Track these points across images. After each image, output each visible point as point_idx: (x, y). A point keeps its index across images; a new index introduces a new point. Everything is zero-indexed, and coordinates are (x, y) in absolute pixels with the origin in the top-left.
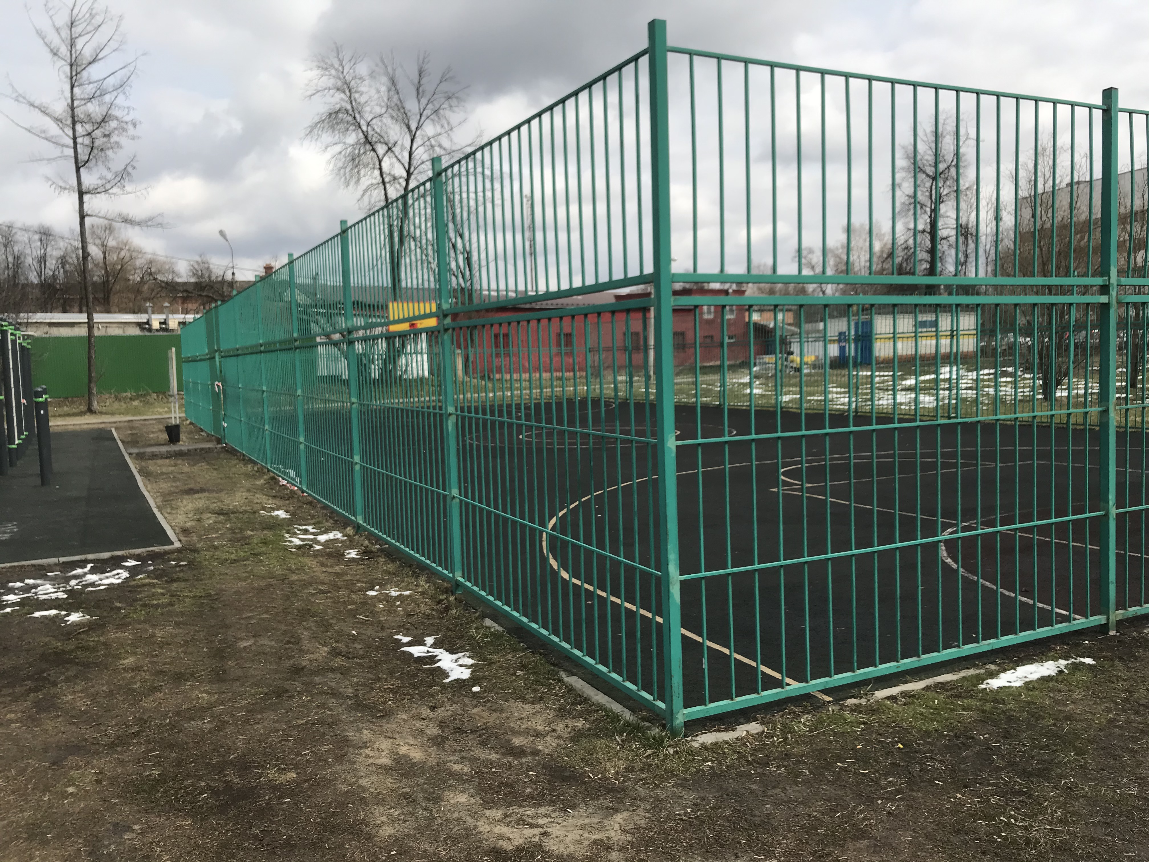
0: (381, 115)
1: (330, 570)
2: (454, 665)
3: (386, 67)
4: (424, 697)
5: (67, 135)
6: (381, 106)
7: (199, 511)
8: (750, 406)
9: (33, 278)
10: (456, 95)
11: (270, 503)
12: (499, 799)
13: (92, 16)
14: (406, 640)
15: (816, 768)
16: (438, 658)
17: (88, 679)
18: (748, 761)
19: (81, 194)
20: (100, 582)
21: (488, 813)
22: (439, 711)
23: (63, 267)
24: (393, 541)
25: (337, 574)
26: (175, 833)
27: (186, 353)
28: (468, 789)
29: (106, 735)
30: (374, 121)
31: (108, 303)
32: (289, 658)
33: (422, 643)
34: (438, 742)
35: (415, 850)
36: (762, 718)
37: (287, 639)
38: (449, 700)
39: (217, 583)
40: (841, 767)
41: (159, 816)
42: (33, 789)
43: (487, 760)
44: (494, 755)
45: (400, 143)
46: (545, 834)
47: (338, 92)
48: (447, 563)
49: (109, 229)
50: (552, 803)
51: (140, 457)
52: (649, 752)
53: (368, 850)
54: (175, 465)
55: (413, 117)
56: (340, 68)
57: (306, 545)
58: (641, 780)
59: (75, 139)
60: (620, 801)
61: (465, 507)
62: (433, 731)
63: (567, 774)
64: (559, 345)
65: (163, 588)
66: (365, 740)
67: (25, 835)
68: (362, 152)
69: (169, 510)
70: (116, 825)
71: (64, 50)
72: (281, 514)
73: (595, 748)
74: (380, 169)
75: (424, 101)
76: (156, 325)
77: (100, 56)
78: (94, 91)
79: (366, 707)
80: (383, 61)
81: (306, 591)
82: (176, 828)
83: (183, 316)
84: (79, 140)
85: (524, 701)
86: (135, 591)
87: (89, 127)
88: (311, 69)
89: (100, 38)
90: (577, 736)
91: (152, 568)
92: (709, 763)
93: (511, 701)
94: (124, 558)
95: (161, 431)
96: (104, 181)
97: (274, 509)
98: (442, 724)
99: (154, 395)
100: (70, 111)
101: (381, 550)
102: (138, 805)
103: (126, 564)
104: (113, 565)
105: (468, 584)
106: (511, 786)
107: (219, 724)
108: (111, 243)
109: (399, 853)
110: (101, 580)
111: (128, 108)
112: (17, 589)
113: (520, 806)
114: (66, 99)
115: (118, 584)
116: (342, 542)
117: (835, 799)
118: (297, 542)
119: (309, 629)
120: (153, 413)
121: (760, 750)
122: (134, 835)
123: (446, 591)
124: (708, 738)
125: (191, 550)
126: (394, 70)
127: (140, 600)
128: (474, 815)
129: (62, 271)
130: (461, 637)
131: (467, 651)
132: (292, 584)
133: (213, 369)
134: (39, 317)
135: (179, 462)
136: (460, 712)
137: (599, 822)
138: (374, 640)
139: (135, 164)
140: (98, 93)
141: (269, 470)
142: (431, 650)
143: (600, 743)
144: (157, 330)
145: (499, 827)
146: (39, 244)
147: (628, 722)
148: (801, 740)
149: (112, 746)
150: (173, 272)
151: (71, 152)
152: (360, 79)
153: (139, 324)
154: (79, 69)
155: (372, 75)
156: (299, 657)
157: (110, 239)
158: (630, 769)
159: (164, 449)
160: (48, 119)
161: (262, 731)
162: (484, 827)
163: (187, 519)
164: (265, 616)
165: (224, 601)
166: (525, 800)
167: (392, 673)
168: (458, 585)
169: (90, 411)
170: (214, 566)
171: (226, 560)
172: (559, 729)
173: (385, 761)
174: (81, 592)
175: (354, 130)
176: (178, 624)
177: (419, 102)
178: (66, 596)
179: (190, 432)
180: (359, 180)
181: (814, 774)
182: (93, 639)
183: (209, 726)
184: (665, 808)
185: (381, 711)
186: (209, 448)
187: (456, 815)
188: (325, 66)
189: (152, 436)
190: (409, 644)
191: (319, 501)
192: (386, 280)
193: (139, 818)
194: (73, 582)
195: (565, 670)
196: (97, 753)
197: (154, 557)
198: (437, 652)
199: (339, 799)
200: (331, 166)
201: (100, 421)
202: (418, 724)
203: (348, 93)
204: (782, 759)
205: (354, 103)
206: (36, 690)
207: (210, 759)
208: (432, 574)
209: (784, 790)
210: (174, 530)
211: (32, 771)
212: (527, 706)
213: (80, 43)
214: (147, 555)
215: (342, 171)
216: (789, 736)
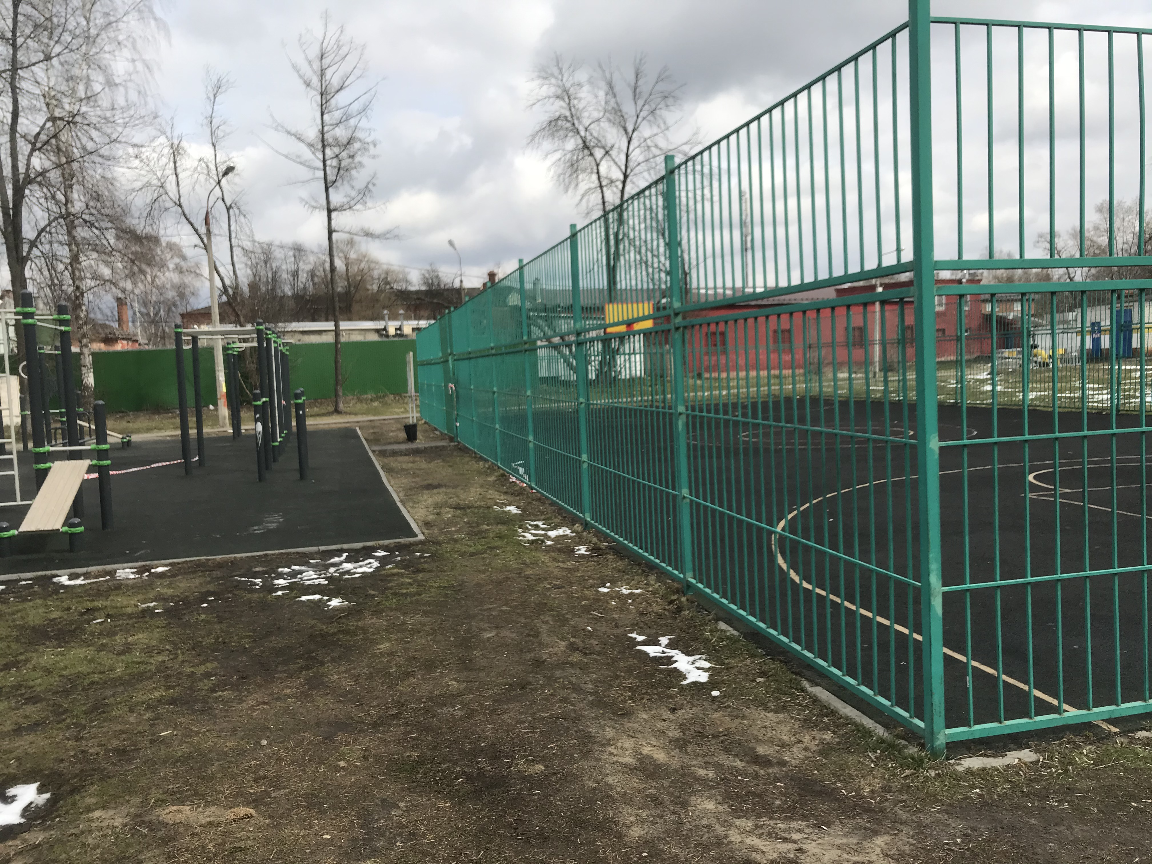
0: (598, 120)
1: (561, 565)
2: (691, 667)
3: (604, 71)
4: (663, 698)
5: (318, 159)
6: (599, 111)
7: (437, 506)
8: (992, 404)
9: (288, 291)
10: (672, 94)
11: (502, 499)
12: (748, 808)
13: (339, 47)
14: (640, 638)
15: (1106, 806)
16: (674, 659)
17: (351, 662)
18: (1023, 792)
19: (330, 211)
20: (355, 570)
21: (738, 822)
22: (680, 712)
23: (312, 280)
24: (621, 539)
25: (570, 570)
26: (437, 814)
27: (423, 357)
28: (715, 795)
29: (369, 714)
30: (592, 126)
31: (350, 312)
32: (530, 651)
33: (657, 643)
34: (681, 744)
35: (666, 854)
36: (1036, 745)
37: (527, 632)
38: (688, 702)
39: (459, 575)
40: (1135, 808)
41: (421, 796)
42: (310, 761)
43: (732, 766)
44: (738, 762)
45: (616, 146)
46: (800, 850)
47: (558, 100)
48: (678, 564)
49: (351, 243)
50: (804, 818)
51: (382, 454)
52: (908, 772)
53: (619, 850)
54: (413, 462)
55: (629, 119)
56: (560, 77)
57: (538, 540)
58: (901, 802)
59: (324, 161)
60: (880, 823)
61: (695, 507)
62: (675, 733)
63: (819, 789)
64: (775, 341)
65: (410, 578)
66: (608, 737)
67: (304, 804)
68: (580, 157)
69: (411, 505)
70: (383, 801)
71: (315, 81)
72: (513, 509)
73: (846, 763)
74: (598, 173)
75: (640, 103)
76: (392, 331)
77: (346, 84)
78: (341, 116)
79: (606, 705)
80: (600, 66)
81: (541, 585)
82: (438, 809)
83: (416, 322)
84: (328, 163)
85: (767, 709)
86: (386, 580)
87: (336, 150)
88: (532, 80)
89: (345, 67)
90: (826, 750)
91: (399, 558)
92: (978, 791)
93: (753, 708)
94: (374, 549)
95: (399, 430)
96: (349, 199)
97: (506, 505)
98: (683, 727)
99: (392, 396)
100: (320, 136)
101: (610, 548)
102: (401, 784)
103: (377, 554)
104: (365, 554)
105: (700, 586)
106: (759, 796)
107: (469, 711)
108: (353, 255)
109: (650, 856)
110: (356, 568)
111: (370, 129)
112: (285, 574)
113: (771, 818)
114: (317, 125)
115: (371, 573)
116: (571, 538)
117: (1132, 843)
118: (529, 537)
119: (547, 623)
120: (392, 413)
121: (1037, 781)
122: (400, 812)
123: (677, 591)
124: (975, 763)
125: (433, 543)
126: (611, 74)
127: (391, 588)
128: (722, 823)
129: (311, 283)
130: (696, 639)
131: (703, 654)
132: (527, 577)
133: (446, 372)
134: (295, 326)
135: (418, 459)
136: (701, 715)
137: (858, 843)
138: (608, 636)
139: (374, 181)
140: (344, 118)
141: (499, 468)
142: (666, 650)
143: (851, 759)
144: (393, 336)
145: (750, 838)
146: (293, 259)
147: (881, 739)
148: (1083, 772)
149: (375, 725)
150: (407, 281)
151: (321, 174)
152: (578, 85)
153: (377, 331)
154: (328, 98)
155: (590, 82)
156: (540, 650)
157: (352, 253)
158: (887, 789)
159: (403, 447)
160: (302, 145)
161: (509, 721)
162: (735, 837)
163: (428, 513)
164: (504, 608)
165: (466, 592)
166: (776, 812)
167: (629, 671)
168: (689, 585)
169: (337, 411)
170: (455, 559)
171: (465, 552)
172: (806, 740)
173: (629, 760)
174: (339, 579)
175: (572, 136)
176: (426, 613)
177: (636, 103)
178: (326, 582)
179: (426, 431)
180: (577, 185)
181: (1103, 813)
182: (352, 623)
183: (460, 713)
184: (931, 835)
185: (621, 709)
186: (443, 447)
187: (704, 822)
188: (545, 76)
189: (391, 434)
190: (644, 643)
191: (547, 498)
192: (603, 283)
193: (403, 796)
194: (332, 570)
195: (807, 680)
196: (362, 731)
197: (400, 548)
198: (672, 652)
199: (587, 795)
200: (552, 173)
201: (346, 421)
202: (660, 725)
203: (567, 100)
204: (1065, 793)
205: (573, 110)
206: (307, 668)
207: (463, 745)
208: (662, 574)
209: (1070, 828)
210: (417, 523)
211: (308, 744)
212: (770, 715)
213: (329, 73)
214: (396, 546)
215: (562, 177)
216: (1070, 768)
